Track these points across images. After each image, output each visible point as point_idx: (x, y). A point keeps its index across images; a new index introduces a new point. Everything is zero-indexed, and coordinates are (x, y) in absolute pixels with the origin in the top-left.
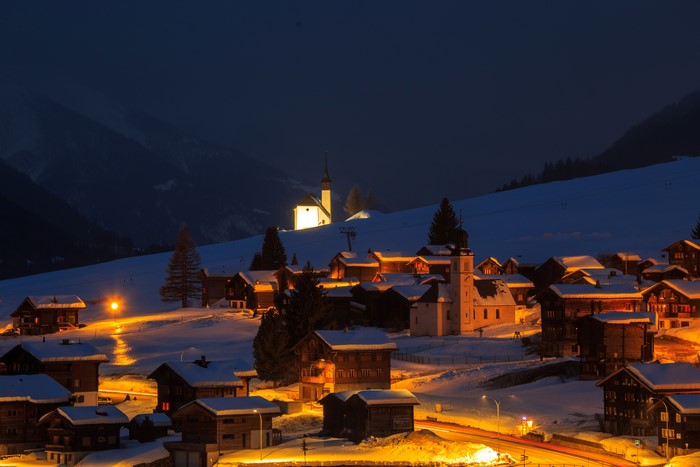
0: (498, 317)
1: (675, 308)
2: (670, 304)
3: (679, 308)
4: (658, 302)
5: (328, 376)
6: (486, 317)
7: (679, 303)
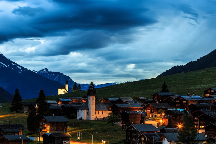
0: (102, 114)
1: (153, 111)
2: (151, 110)
3: (154, 111)
4: (148, 109)
5: (48, 129)
6: (99, 114)
7: (154, 109)
